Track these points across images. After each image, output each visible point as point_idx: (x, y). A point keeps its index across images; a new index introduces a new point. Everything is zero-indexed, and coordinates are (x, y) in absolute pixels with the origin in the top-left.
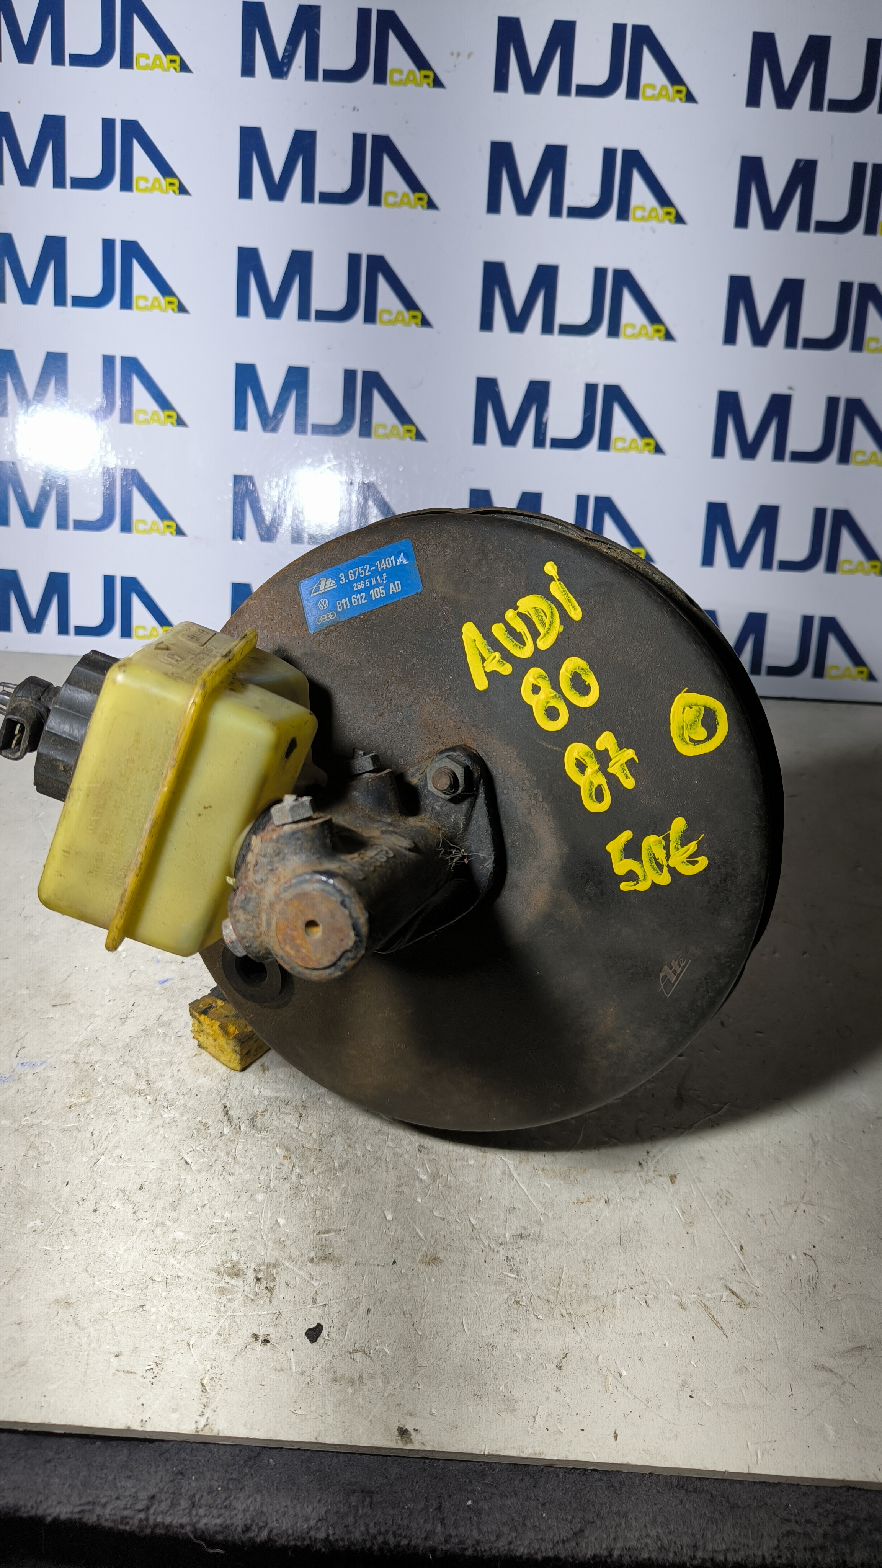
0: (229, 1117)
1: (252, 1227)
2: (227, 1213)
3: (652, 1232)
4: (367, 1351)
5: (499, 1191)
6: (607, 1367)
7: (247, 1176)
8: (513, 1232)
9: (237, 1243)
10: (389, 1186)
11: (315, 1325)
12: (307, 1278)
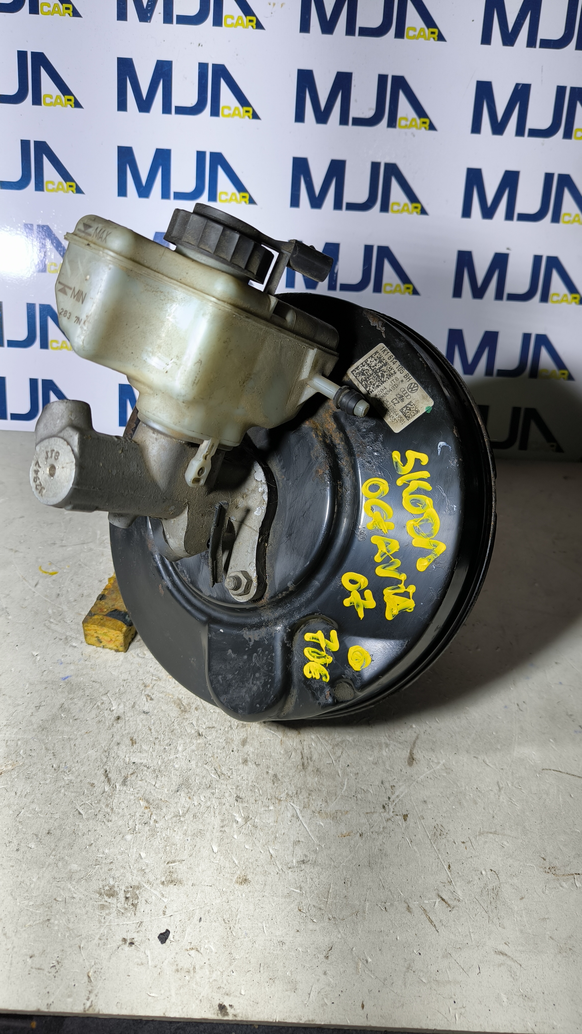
0: (109, 779)
1: (123, 859)
2: (106, 850)
3: (390, 857)
4: (199, 949)
5: (289, 829)
6: (358, 956)
7: (120, 822)
8: (298, 859)
9: (113, 873)
10: (215, 827)
11: (164, 931)
12: (160, 896)
